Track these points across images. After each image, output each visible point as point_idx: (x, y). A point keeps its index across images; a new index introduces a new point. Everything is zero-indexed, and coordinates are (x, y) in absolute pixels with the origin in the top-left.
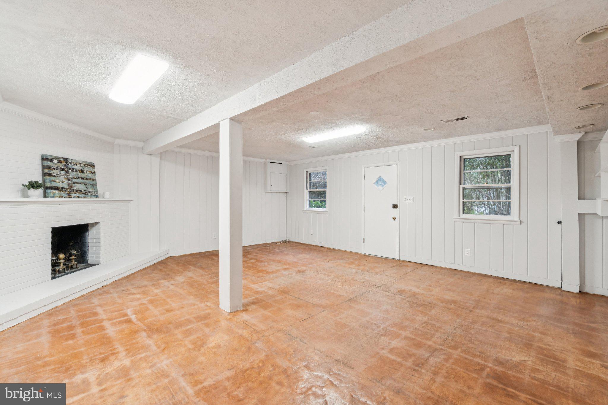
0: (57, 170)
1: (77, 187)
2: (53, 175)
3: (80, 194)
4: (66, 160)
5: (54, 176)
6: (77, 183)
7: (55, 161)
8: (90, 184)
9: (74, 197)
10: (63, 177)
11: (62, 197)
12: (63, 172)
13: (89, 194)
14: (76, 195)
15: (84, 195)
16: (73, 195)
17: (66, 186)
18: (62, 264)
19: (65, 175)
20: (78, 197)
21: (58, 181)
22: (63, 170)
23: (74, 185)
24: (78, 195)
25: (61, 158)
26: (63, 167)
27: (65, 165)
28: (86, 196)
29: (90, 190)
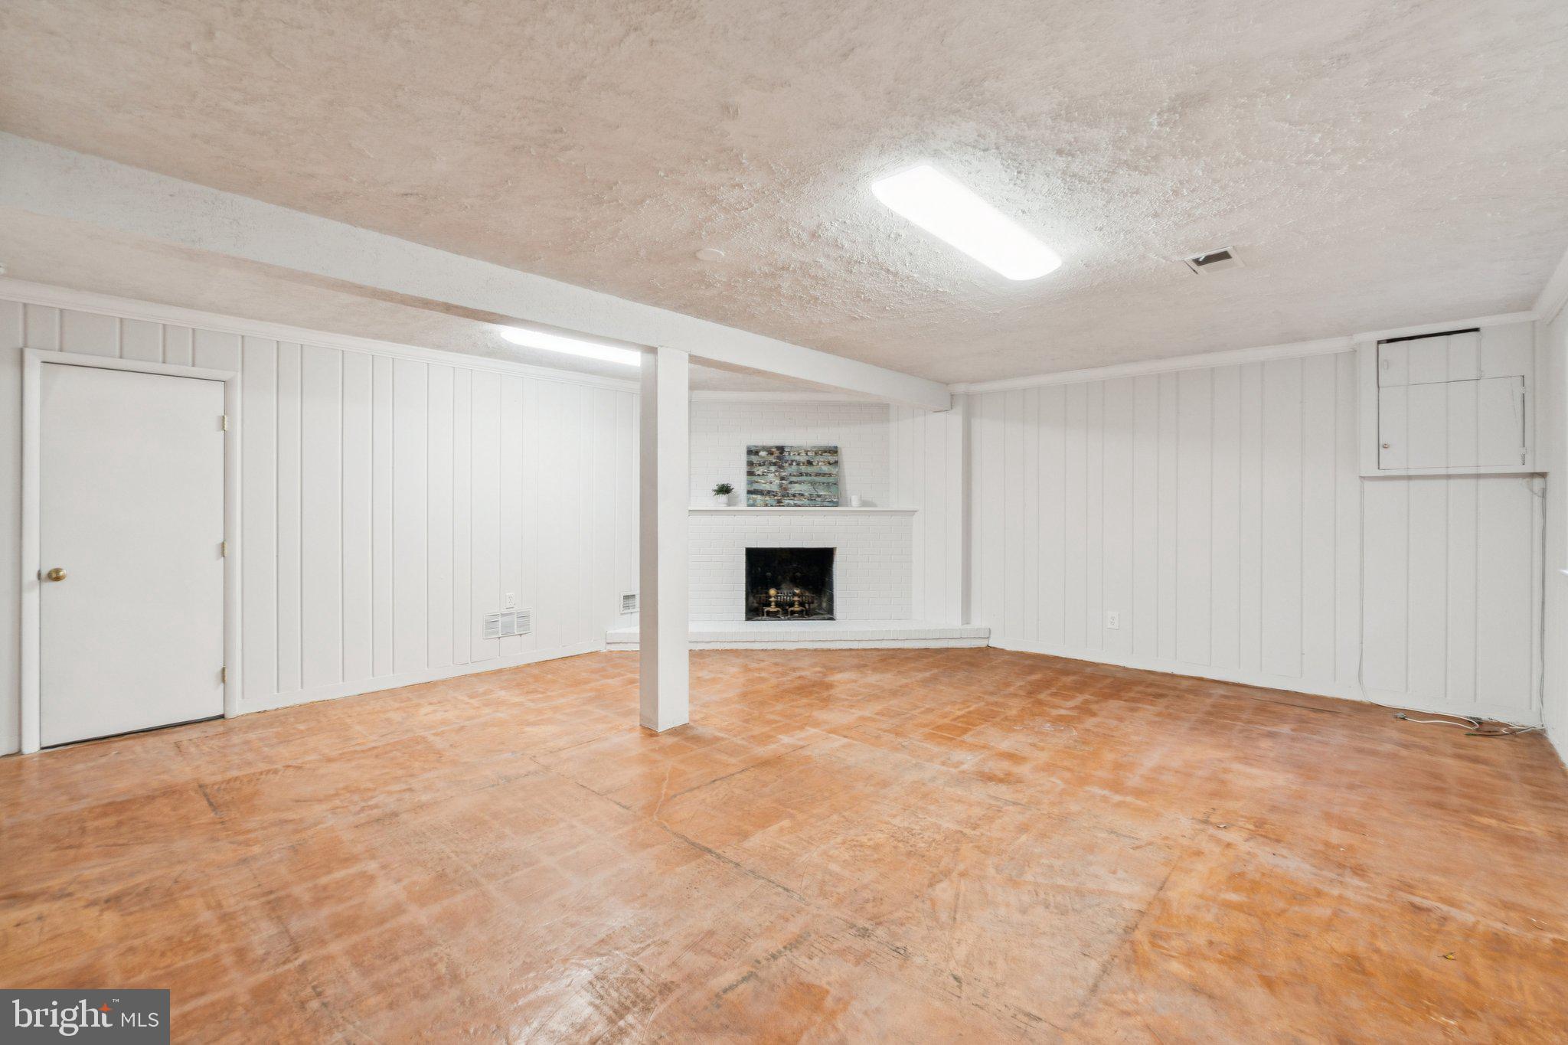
0: (764, 465)
1: (796, 488)
2: (757, 473)
3: (801, 500)
4: (781, 449)
5: (759, 475)
6: (796, 483)
7: (763, 453)
8: (823, 483)
9: (788, 505)
10: (773, 475)
11: (766, 505)
12: (773, 468)
13: (819, 499)
14: (792, 502)
15: (806, 502)
16: (786, 501)
17: (775, 488)
18: (773, 604)
19: (776, 471)
20: (796, 505)
21: (763, 481)
22: (775, 464)
23: (789, 486)
24: (795, 502)
25: (772, 447)
26: (774, 461)
27: (778, 457)
28: (813, 502)
29: (822, 493)
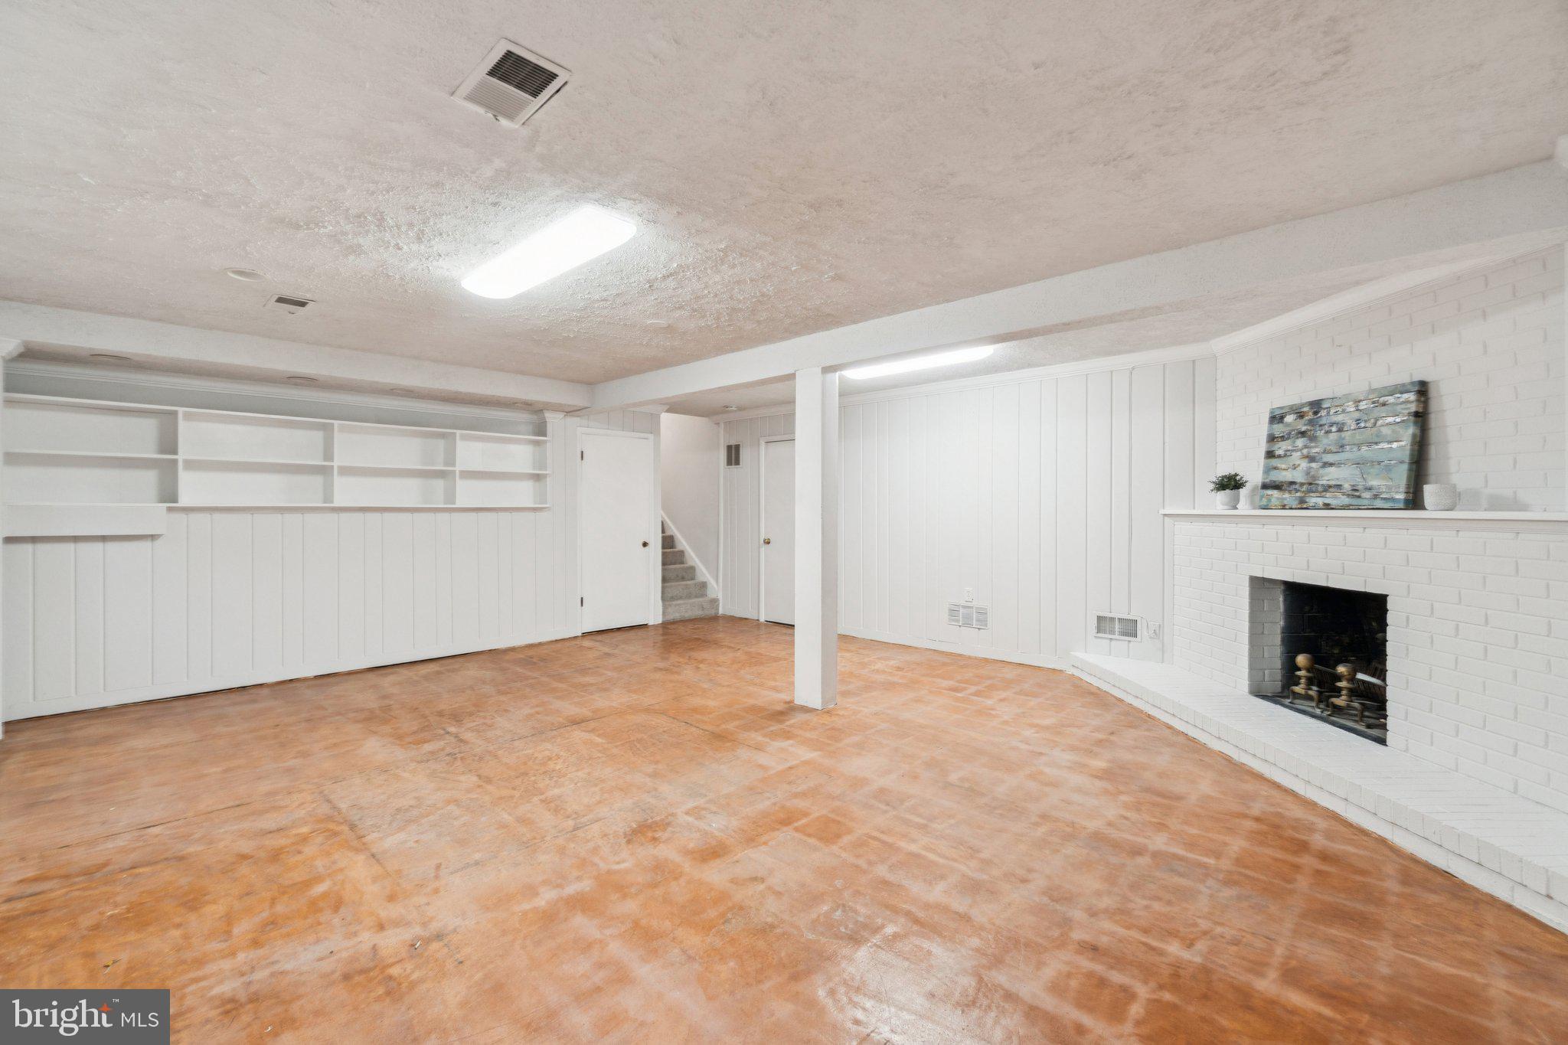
0: (1288, 439)
1: (1330, 476)
2: (1277, 453)
3: (1335, 497)
4: (1316, 405)
5: (1279, 456)
6: (1331, 465)
7: (1289, 419)
8: (1379, 463)
9: (1315, 508)
10: (1299, 454)
11: (1284, 507)
12: (1300, 442)
13: (1367, 495)
14: (1320, 501)
15: (1346, 501)
16: (1313, 500)
17: (1298, 476)
18: (1303, 681)
19: (1306, 447)
20: (1327, 507)
21: (1283, 466)
22: (1303, 434)
23: (1321, 471)
24: (1327, 501)
25: (1303, 405)
26: (1304, 429)
27: (1311, 422)
28: (1355, 501)
29: (1374, 483)
